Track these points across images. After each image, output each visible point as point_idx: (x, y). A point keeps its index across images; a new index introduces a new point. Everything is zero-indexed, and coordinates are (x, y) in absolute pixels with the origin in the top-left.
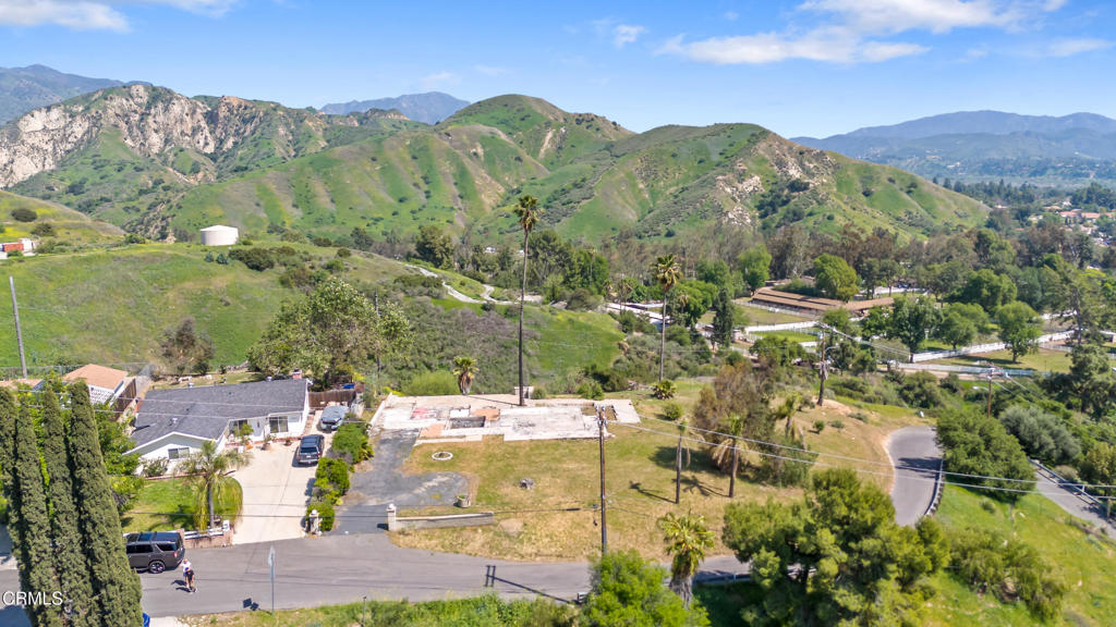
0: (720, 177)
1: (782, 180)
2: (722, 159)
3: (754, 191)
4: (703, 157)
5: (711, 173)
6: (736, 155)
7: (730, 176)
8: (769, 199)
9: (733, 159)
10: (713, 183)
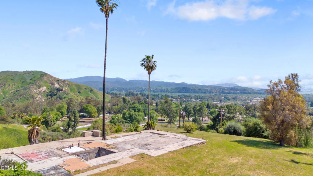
0: (32, 87)
1: (53, 88)
2: (31, 81)
3: (44, 91)
4: (24, 81)
5: (27, 86)
6: (37, 80)
7: (35, 86)
8: (50, 94)
9: (35, 81)
10: (29, 89)
